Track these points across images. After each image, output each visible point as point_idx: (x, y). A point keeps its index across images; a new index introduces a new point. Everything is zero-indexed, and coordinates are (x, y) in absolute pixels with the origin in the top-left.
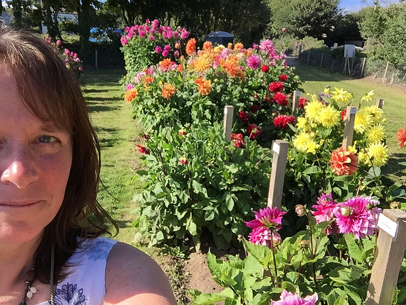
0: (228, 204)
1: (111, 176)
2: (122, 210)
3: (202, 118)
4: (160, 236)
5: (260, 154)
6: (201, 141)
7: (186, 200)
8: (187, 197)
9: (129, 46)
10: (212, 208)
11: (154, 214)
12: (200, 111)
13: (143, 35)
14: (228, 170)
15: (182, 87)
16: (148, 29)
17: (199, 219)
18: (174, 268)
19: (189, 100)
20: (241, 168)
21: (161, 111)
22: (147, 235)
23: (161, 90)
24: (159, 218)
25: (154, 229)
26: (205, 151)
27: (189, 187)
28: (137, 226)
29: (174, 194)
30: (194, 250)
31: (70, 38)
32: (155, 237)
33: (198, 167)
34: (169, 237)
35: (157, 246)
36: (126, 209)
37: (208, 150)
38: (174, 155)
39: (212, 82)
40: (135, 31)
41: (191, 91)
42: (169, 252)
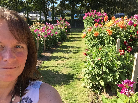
0: (117, 76)
1: (76, 62)
2: (79, 74)
3: (109, 43)
4: (91, 85)
5: (131, 58)
6: (107, 52)
7: (100, 73)
8: (101, 72)
9: (86, 20)
10: (110, 77)
11: (89, 77)
12: (108, 41)
13: (91, 15)
14: (117, 63)
15: (102, 32)
16: (92, 14)
17: (105, 80)
18: (95, 97)
19: (104, 37)
20: (122, 63)
21: (94, 41)
22: (86, 84)
23: (94, 34)
24: (91, 79)
25: (89, 82)
26: (108, 56)
27: (101, 69)
28: (83, 80)
29: (96, 71)
30: (103, 92)
31: (68, 18)
32: (89, 85)
33: (105, 61)
34: (94, 86)
35: (90, 88)
36: (80, 74)
37: (110, 55)
38: (96, 57)
39: (113, 30)
40: (88, 14)
41: (105, 34)
42: (94, 91)
